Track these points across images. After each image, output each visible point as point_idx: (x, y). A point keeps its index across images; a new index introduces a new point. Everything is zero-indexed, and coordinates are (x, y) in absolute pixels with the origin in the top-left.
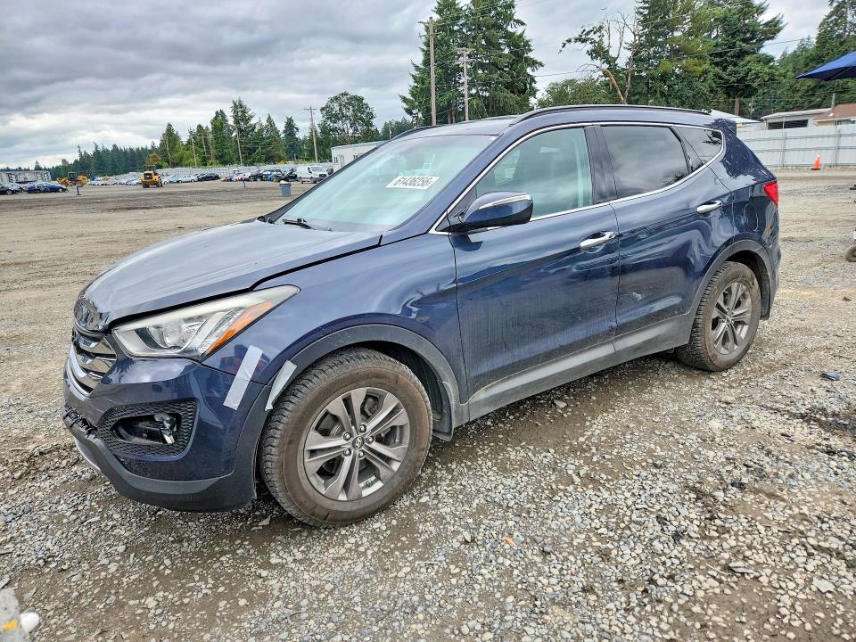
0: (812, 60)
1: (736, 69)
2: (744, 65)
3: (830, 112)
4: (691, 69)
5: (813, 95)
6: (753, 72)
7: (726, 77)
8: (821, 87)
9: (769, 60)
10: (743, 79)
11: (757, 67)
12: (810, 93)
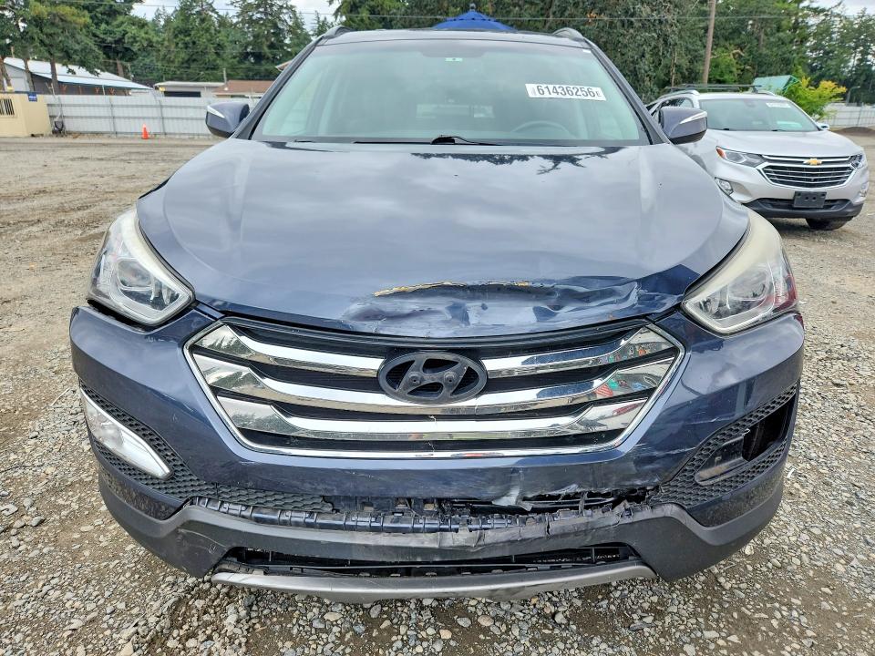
0: (180, 32)
1: (109, 28)
2: (118, 26)
3: (223, 87)
4: (69, 19)
5: (188, 68)
6: (129, 35)
7: (102, 36)
8: (194, 60)
9: (142, 24)
10: (119, 41)
11: (133, 30)
12: (185, 65)
